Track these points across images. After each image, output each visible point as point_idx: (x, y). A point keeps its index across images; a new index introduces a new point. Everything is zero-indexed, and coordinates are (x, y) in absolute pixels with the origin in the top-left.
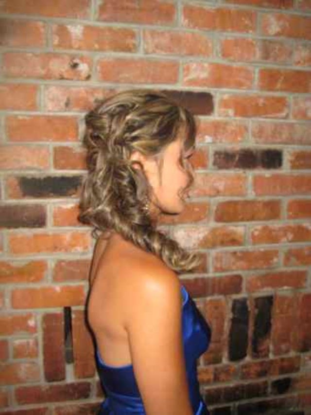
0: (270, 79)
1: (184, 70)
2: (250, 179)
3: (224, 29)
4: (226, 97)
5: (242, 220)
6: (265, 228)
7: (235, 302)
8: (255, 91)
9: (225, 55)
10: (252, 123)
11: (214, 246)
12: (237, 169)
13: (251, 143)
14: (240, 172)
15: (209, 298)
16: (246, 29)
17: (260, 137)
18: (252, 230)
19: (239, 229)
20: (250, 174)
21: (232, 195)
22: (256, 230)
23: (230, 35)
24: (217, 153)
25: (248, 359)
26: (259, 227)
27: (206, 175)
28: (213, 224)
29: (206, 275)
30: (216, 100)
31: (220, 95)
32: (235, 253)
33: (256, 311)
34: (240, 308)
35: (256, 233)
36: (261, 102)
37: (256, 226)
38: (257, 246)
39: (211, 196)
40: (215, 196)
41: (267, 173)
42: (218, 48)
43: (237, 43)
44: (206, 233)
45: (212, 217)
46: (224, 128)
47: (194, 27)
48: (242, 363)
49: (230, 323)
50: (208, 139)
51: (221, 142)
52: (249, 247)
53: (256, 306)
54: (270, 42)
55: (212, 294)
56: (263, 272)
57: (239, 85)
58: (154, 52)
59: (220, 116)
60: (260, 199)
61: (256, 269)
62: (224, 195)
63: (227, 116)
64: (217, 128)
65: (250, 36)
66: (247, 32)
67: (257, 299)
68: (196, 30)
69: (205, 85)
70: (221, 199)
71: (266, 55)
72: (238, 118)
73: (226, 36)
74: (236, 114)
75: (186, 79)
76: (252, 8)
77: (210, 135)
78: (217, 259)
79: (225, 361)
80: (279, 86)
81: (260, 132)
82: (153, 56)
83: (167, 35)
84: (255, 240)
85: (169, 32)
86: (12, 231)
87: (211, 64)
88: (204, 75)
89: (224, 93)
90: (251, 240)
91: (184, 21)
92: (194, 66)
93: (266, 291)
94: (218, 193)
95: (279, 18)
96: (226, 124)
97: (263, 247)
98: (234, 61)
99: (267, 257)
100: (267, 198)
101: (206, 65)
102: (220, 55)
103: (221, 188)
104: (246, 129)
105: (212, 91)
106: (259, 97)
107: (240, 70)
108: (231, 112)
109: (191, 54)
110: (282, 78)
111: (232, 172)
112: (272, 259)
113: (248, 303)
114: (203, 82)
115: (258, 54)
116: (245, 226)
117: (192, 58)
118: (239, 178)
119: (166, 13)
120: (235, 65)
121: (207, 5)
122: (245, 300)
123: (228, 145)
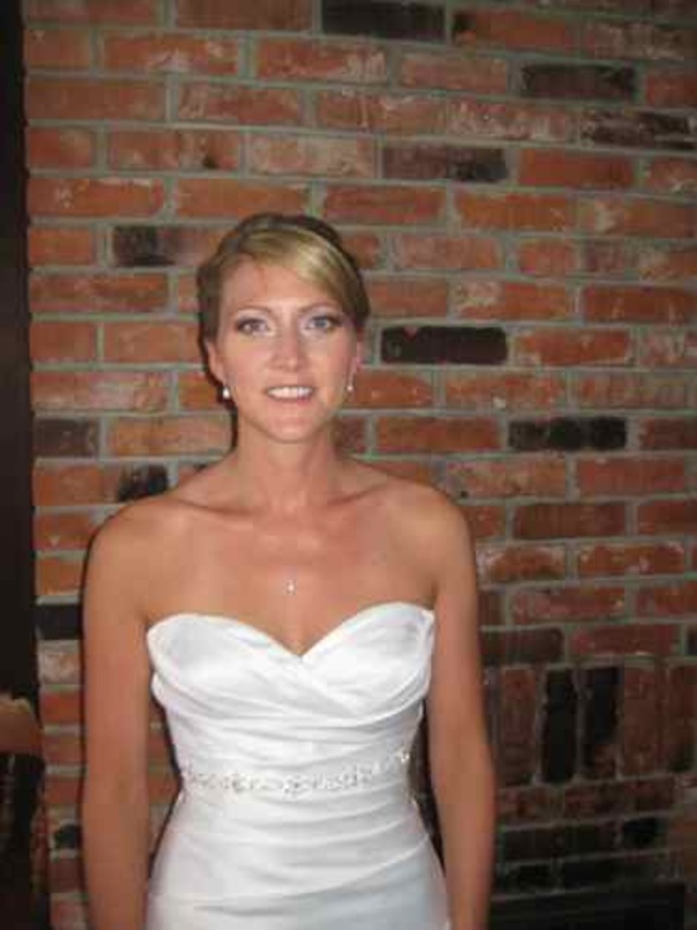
0: (599, 303)
1: (458, 293)
2: (572, 467)
3: (520, 226)
4: (527, 334)
5: (560, 535)
6: (600, 550)
7: (551, 676)
8: (574, 323)
9: (523, 268)
10: (571, 375)
11: (513, 579)
12: (549, 451)
13: (572, 408)
14: (553, 455)
15: (505, 669)
16: (558, 223)
17: (586, 397)
18: (577, 552)
19: (555, 551)
20: (572, 460)
21: (540, 494)
22: (585, 552)
23: (533, 236)
24: (514, 426)
25: (577, 780)
26: (588, 548)
27: (497, 461)
28: (510, 543)
29: (501, 629)
30: (511, 341)
31: (517, 331)
32: (548, 592)
33: (589, 694)
34: (560, 687)
35: (585, 558)
36: (586, 340)
37: (584, 547)
38: (588, 581)
39: (504, 496)
40: (512, 495)
41: (601, 458)
42: (513, 257)
43: (543, 248)
44: (499, 556)
45: (508, 531)
46: (526, 386)
47: (473, 226)
48: (566, 787)
49: (545, 713)
50: (499, 403)
51: (520, 407)
52: (574, 582)
53: (589, 686)
54: (599, 243)
55: (510, 662)
56: (597, 625)
57: (548, 314)
58: (409, 266)
59: (518, 365)
60: (591, 500)
61: (586, 620)
62: (527, 494)
63: (529, 365)
64: (515, 385)
65: (564, 236)
66: (560, 230)
67: (590, 673)
68: (477, 231)
69: (493, 316)
70: (522, 501)
71: (593, 264)
72: (547, 368)
73: (526, 238)
74: (544, 361)
75: (460, 308)
76: (567, 192)
77: (501, 397)
78: (520, 601)
79: (536, 781)
80: (615, 312)
81: (586, 391)
82: (410, 273)
83: (430, 240)
84: (585, 570)
85: (433, 234)
87: (501, 282)
88: (490, 301)
89: (523, 328)
90: (575, 570)
91: (457, 216)
92: (473, 287)
93: (606, 659)
94: (517, 490)
95: (610, 207)
96: (529, 376)
97: (600, 581)
98: (537, 277)
99: (605, 598)
100: (604, 499)
101: (493, 285)
102: (516, 268)
103: (522, 482)
104: (563, 386)
105: (504, 325)
106: (582, 332)
107: (549, 290)
108: (535, 358)
109: (468, 268)
110: (620, 301)
111: (539, 456)
112: (613, 603)
113: (574, 678)
114: (489, 312)
115: (579, 263)
116: (565, 545)
117: (469, 275)
118: (551, 465)
119: (429, 207)
120: (541, 283)
121: (494, 191)
122: (567, 674)
123: (531, 411)
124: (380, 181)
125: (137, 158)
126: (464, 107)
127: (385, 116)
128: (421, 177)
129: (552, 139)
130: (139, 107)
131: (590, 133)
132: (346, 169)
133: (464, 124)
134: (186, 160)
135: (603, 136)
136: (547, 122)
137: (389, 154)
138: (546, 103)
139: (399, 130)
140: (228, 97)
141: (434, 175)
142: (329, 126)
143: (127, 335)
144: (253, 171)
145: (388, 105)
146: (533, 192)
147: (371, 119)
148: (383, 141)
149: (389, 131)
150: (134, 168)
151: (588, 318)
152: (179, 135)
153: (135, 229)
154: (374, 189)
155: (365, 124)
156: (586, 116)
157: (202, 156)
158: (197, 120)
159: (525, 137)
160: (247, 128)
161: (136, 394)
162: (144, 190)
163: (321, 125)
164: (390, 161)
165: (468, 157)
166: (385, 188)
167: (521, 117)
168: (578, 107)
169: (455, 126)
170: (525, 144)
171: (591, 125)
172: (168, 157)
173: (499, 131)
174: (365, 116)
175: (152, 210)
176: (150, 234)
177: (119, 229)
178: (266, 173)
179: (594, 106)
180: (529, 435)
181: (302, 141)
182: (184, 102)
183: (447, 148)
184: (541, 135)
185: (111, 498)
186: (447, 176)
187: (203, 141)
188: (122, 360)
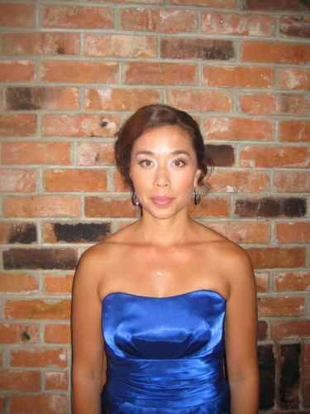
0: (291, 130)
1: (205, 125)
2: (273, 226)
3: (243, 86)
4: (246, 149)
5: (265, 267)
6: (289, 276)
7: (260, 348)
8: (275, 141)
9: (244, 110)
10: (273, 173)
12: (259, 217)
13: (273, 192)
14: (263, 220)
16: (265, 84)
17: (282, 186)
18: (276, 277)
19: (263, 276)
20: (273, 222)
21: (255, 243)
22: (280, 277)
23: (249, 91)
24: (239, 202)
25: (276, 408)
26: (284, 275)
27: (229, 223)
30: (237, 152)
31: (240, 147)
33: (283, 358)
34: (265, 354)
35: (280, 280)
36: (282, 153)
37: (280, 274)
38: (282, 293)
41: (291, 221)
42: (238, 104)
43: (255, 98)
46: (246, 179)
47: (214, 85)
50: (230, 189)
51: (242, 191)
52: (274, 294)
53: (282, 355)
54: (289, 95)
56: (289, 319)
57: (259, 137)
59: (241, 166)
60: (284, 246)
61: (281, 316)
62: (247, 243)
63: (248, 167)
64: (239, 179)
65: (269, 91)
66: (266, 87)
67: (283, 347)
68: (216, 88)
69: (226, 138)
71: (286, 108)
72: (259, 169)
73: (245, 93)
74: (257, 165)
75: (207, 133)
76: (271, 65)
77: (231, 186)
80: (300, 136)
81: (282, 182)
83: (188, 94)
84: (280, 287)
85: (191, 91)
86: (47, 271)
87: (231, 118)
88: (224, 129)
89: (246, 145)
90: (275, 288)
91: (204, 80)
92: (214, 121)
93: (292, 339)
94: (241, 240)
95: (298, 73)
96: (247, 174)
97: (288, 294)
99: (293, 304)
100: (291, 246)
101: (226, 119)
102: (240, 110)
103: (243, 236)
104: (268, 178)
105: (233, 143)
106: (281, 148)
107: (259, 123)
108: (252, 163)
109: (212, 110)
110: (303, 129)
111: (253, 220)
112: (298, 307)
113: (274, 350)
114: (224, 135)
115: (278, 107)
116: (269, 273)
117: (211, 114)
118: (261, 226)
119: (188, 74)
120: (255, 118)
121: (226, 65)
122: (270, 347)
123: (249, 194)
124: (159, 60)
125: (19, 49)
126: (209, 17)
127: (161, 23)
128: (183, 57)
129: (262, 34)
130: (21, 20)
131: (285, 31)
132: (139, 53)
133: (210, 27)
134: (48, 49)
135: (293, 32)
136: (258, 25)
137: (164, 43)
138: (259, 13)
139: (171, 30)
140: (71, 14)
141: (191, 56)
142: (129, 29)
143: (14, 149)
144: (86, 55)
145: (164, 16)
146: (250, 65)
147: (154, 24)
148: (160, 36)
149: (165, 31)
150: (17, 54)
151: (283, 139)
152: (43, 35)
153: (18, 89)
154: (155, 65)
155: (150, 27)
156: (283, 20)
157: (56, 46)
158: (54, 27)
159: (246, 33)
160: (82, 31)
161: (19, 182)
162: (24, 66)
163: (124, 29)
164: (165, 48)
165: (211, 46)
166: (162, 64)
167: (243, 22)
168: (278, 15)
169: (204, 27)
170: (245, 37)
171: (286, 26)
172: (37, 48)
173: (230, 30)
174: (150, 22)
175: (29, 78)
176: (27, 92)
177: (10, 89)
178: (92, 56)
179: (287, 14)
180: (247, 208)
181: (114, 37)
182: (46, 17)
183: (199, 41)
184: (255, 32)
185: (5, 241)
186: (199, 57)
187: (57, 39)
188: (12, 163)
